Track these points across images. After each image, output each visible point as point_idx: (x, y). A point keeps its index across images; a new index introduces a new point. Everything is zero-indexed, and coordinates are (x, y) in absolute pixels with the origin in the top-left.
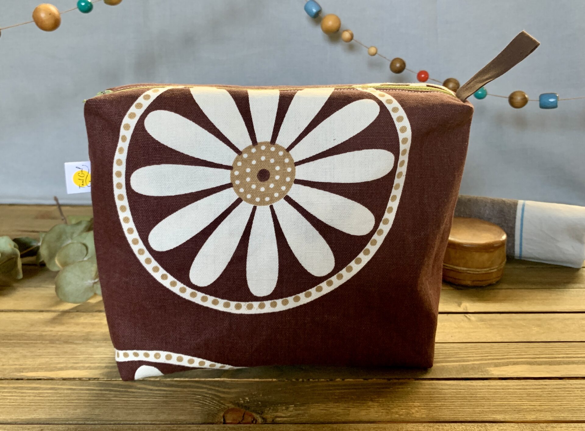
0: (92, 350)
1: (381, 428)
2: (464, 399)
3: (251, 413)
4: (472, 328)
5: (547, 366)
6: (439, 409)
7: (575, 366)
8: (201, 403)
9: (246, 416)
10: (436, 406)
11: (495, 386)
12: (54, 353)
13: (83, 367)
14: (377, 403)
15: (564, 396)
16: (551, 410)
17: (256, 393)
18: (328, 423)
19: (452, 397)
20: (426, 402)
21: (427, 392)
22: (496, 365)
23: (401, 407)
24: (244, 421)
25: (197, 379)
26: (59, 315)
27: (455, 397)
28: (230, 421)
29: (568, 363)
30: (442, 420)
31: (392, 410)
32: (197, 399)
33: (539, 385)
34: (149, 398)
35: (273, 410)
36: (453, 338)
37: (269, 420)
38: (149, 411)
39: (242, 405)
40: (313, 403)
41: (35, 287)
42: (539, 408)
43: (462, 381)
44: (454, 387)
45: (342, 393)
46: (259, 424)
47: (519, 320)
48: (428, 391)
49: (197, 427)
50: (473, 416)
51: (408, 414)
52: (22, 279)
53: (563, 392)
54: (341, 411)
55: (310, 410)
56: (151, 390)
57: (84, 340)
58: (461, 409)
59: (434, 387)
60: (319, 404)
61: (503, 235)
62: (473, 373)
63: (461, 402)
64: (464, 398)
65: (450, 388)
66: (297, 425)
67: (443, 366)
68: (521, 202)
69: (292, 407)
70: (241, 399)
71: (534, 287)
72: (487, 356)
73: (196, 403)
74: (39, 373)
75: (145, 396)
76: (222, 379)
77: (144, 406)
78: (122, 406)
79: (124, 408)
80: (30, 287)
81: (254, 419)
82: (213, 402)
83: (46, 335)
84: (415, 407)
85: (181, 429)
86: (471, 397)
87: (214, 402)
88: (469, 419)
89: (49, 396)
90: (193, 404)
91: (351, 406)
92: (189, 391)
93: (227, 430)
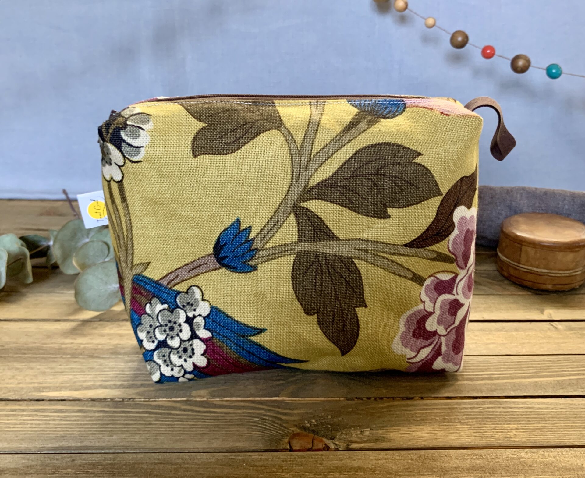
1: (477, 455)
2: (567, 421)
3: (321, 438)
4: (561, 338)
6: (541, 431)
8: (260, 427)
9: (315, 442)
10: (536, 429)
12: (78, 368)
13: (114, 385)
14: (467, 425)
17: (323, 414)
18: (413, 450)
19: (552, 417)
20: (523, 424)
21: (523, 412)
23: (495, 429)
24: (314, 448)
25: (251, 399)
26: (79, 325)
27: (556, 417)
28: (298, 448)
30: (545, 444)
31: (486, 434)
32: (254, 422)
34: (198, 422)
35: (346, 434)
36: (542, 350)
37: (343, 446)
38: (200, 437)
39: (309, 429)
40: (393, 426)
43: (560, 399)
44: (553, 406)
45: (423, 414)
46: (331, 450)
48: (523, 410)
49: (259, 455)
50: (581, 440)
51: (506, 438)
52: (32, 283)
54: (427, 435)
55: (390, 434)
56: (199, 412)
57: (112, 353)
58: (566, 432)
59: (530, 406)
60: (399, 428)
62: (572, 390)
63: (564, 423)
64: (566, 419)
65: (549, 408)
66: (377, 452)
67: (536, 382)
69: (368, 431)
70: (307, 422)
73: (253, 427)
75: (192, 419)
76: (281, 398)
77: (192, 431)
78: (166, 431)
79: (168, 434)
80: (41, 292)
81: (325, 445)
82: (274, 426)
83: (66, 348)
84: (512, 429)
85: (240, 458)
86: (575, 417)
87: (276, 425)
88: (577, 444)
90: (250, 428)
91: (437, 429)
92: (244, 413)
93: (295, 458)
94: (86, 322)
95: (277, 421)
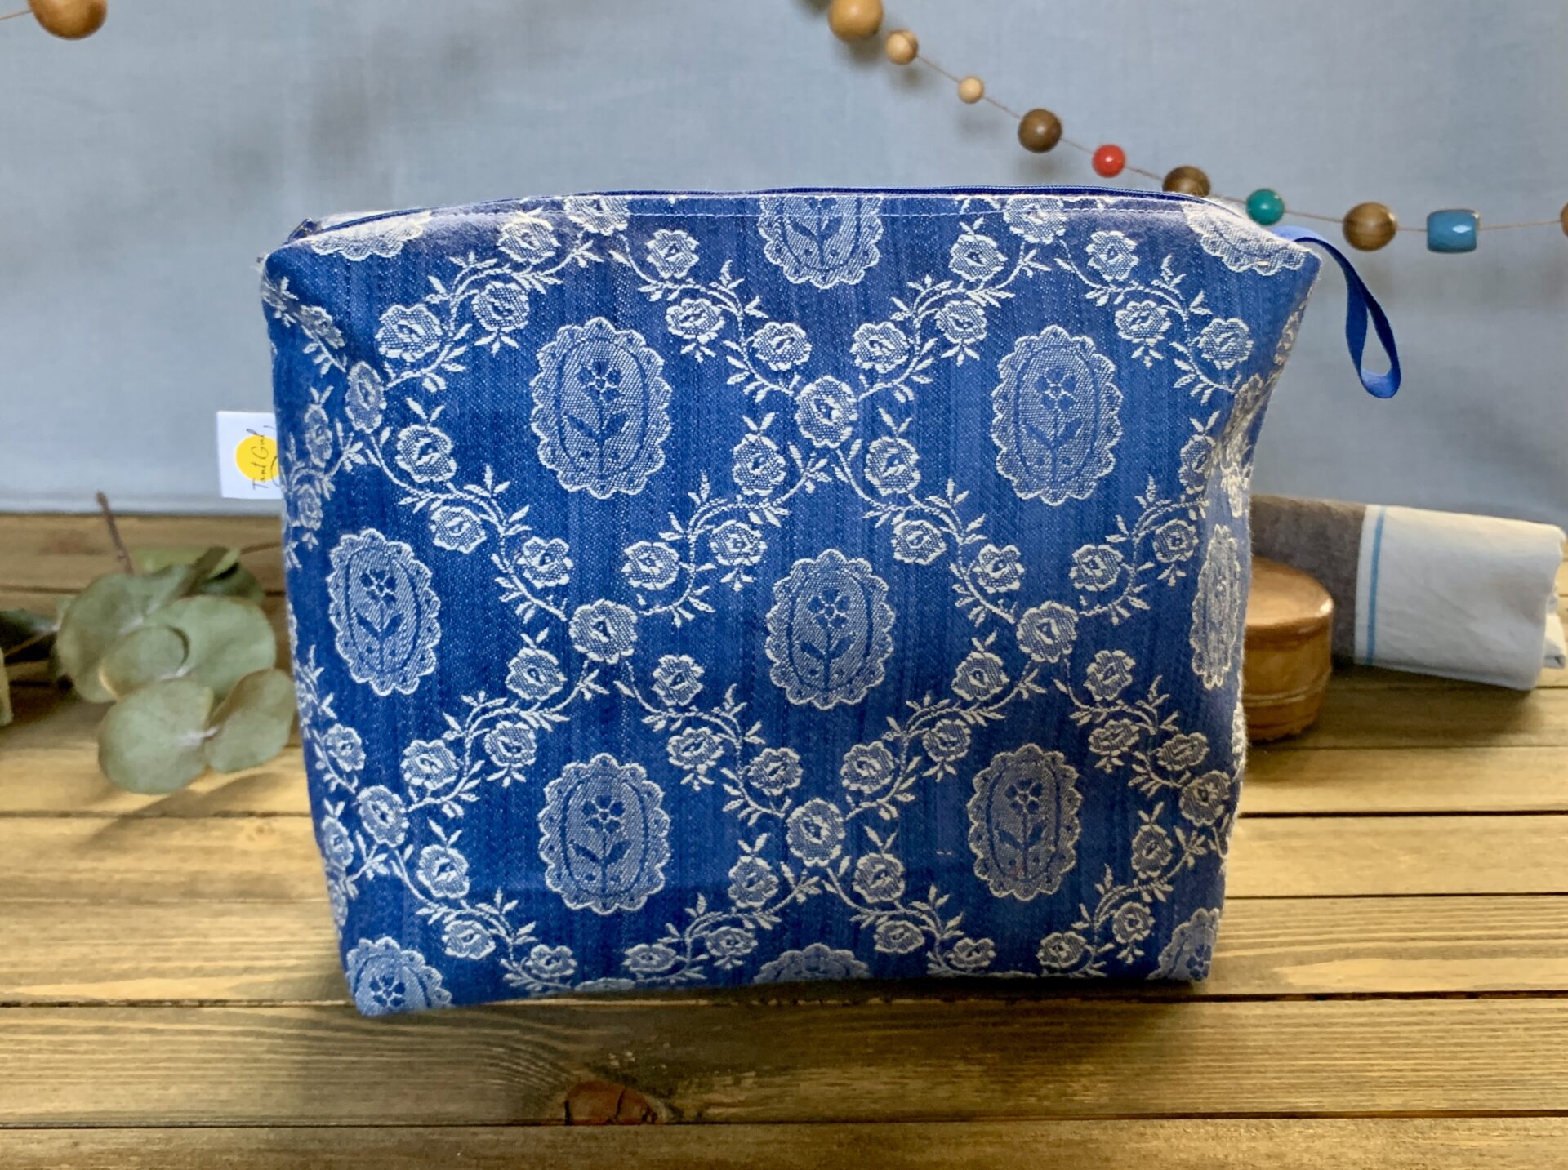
0: (205, 923)
1: (991, 1133)
3: (640, 1092)
5: (1436, 962)
7: (1509, 961)
8: (503, 1067)
9: (626, 1102)
10: (1137, 1074)
11: (1295, 1016)
12: (105, 930)
13: (183, 969)
14: (980, 1064)
15: (1481, 1045)
16: (1444, 1083)
17: (653, 1038)
18: (847, 1121)
22: (1301, 960)
23: (1044, 1074)
24: (621, 1116)
26: (113, 825)
28: (585, 1117)
29: (1492, 953)
30: (1152, 1110)
31: (1019, 1084)
32: (493, 1057)
33: (1413, 1014)
34: (365, 1055)
35: (700, 1085)
37: (691, 1114)
38: (365, 1090)
39: (616, 1072)
40: (809, 1066)
41: (47, 747)
42: (1411, 1076)
45: (882, 1038)
46: (662, 1123)
47: (1365, 834)
49: (495, 1133)
50: (1236, 1099)
51: (1063, 1095)
52: (10, 725)
53: (1476, 1033)
54: (883, 1087)
55: (799, 1084)
57: (184, 894)
58: (1204, 1081)
60: (823, 1070)
61: (1323, 602)
62: (1237, 982)
66: (764, 1125)
68: (1372, 511)
69: (751, 1076)
70: (613, 1056)
71: (1403, 742)
72: (1277, 936)
73: (491, 1068)
74: (63, 986)
75: (353, 1049)
76: (561, 1003)
77: (350, 1076)
78: (289, 1075)
80: (31, 746)
81: (649, 1110)
82: (537, 1065)
83: (80, 882)
84: (1081, 1074)
85: (451, 1139)
86: (1232, 1046)
88: (1225, 1109)
89: (94, 1052)
90: (482, 1070)
91: (910, 1074)
92: (471, 1035)
93: (575, 1140)
94: (127, 819)
95: (546, 1055)
